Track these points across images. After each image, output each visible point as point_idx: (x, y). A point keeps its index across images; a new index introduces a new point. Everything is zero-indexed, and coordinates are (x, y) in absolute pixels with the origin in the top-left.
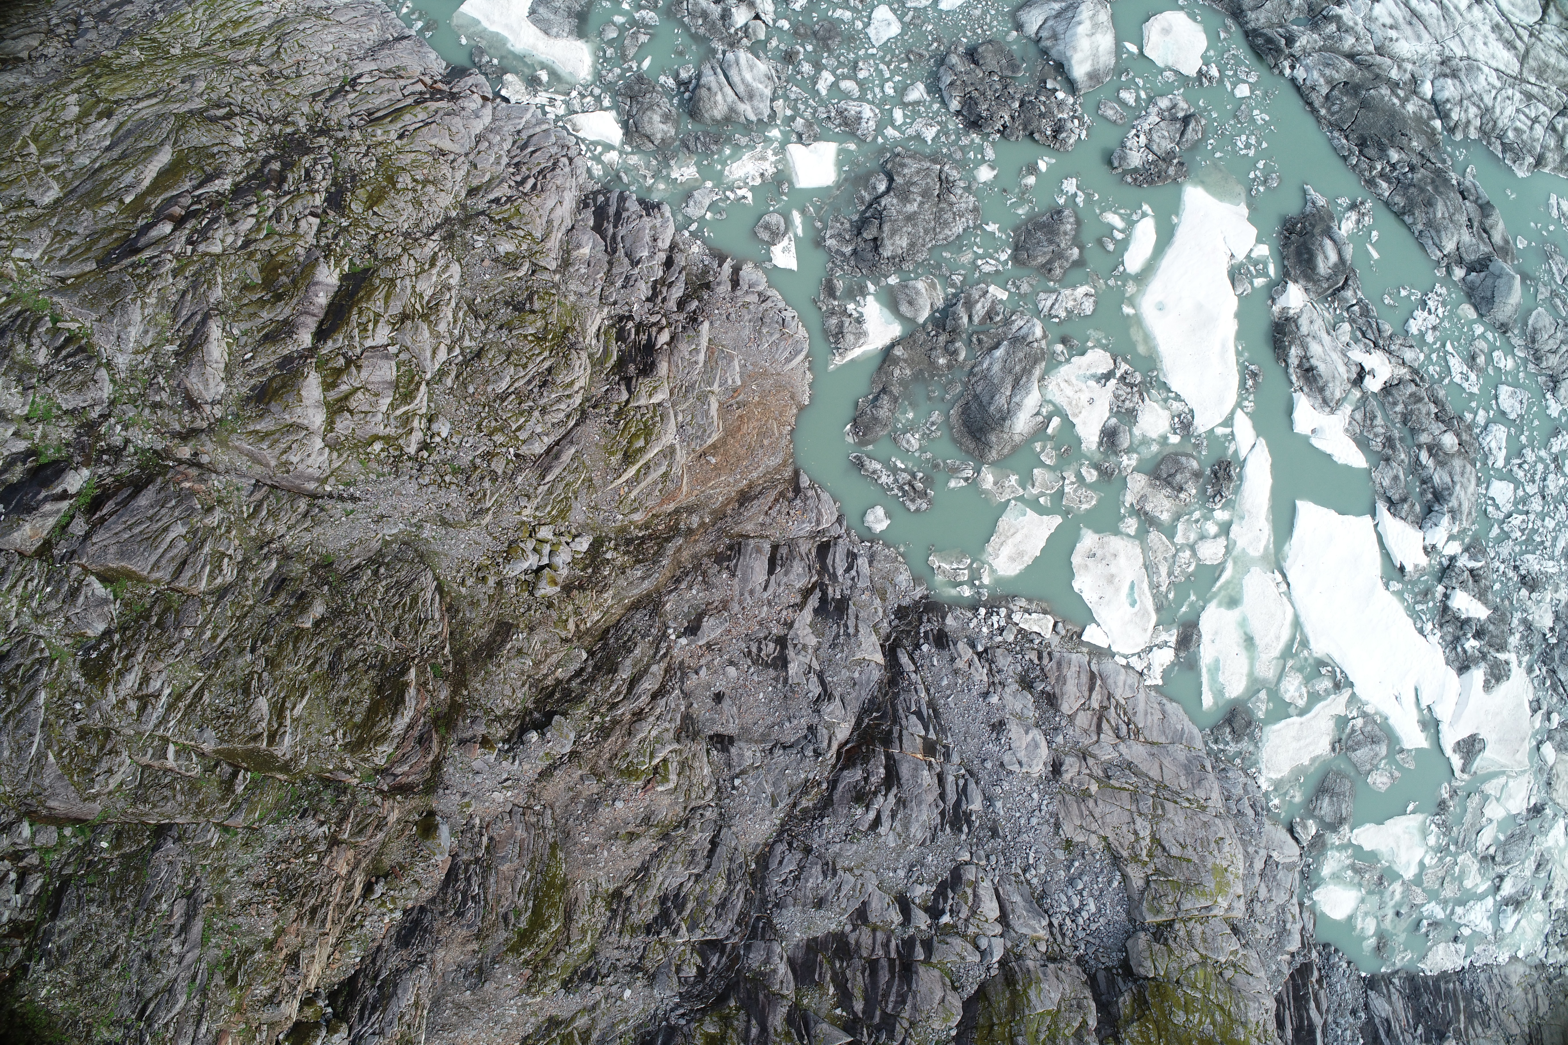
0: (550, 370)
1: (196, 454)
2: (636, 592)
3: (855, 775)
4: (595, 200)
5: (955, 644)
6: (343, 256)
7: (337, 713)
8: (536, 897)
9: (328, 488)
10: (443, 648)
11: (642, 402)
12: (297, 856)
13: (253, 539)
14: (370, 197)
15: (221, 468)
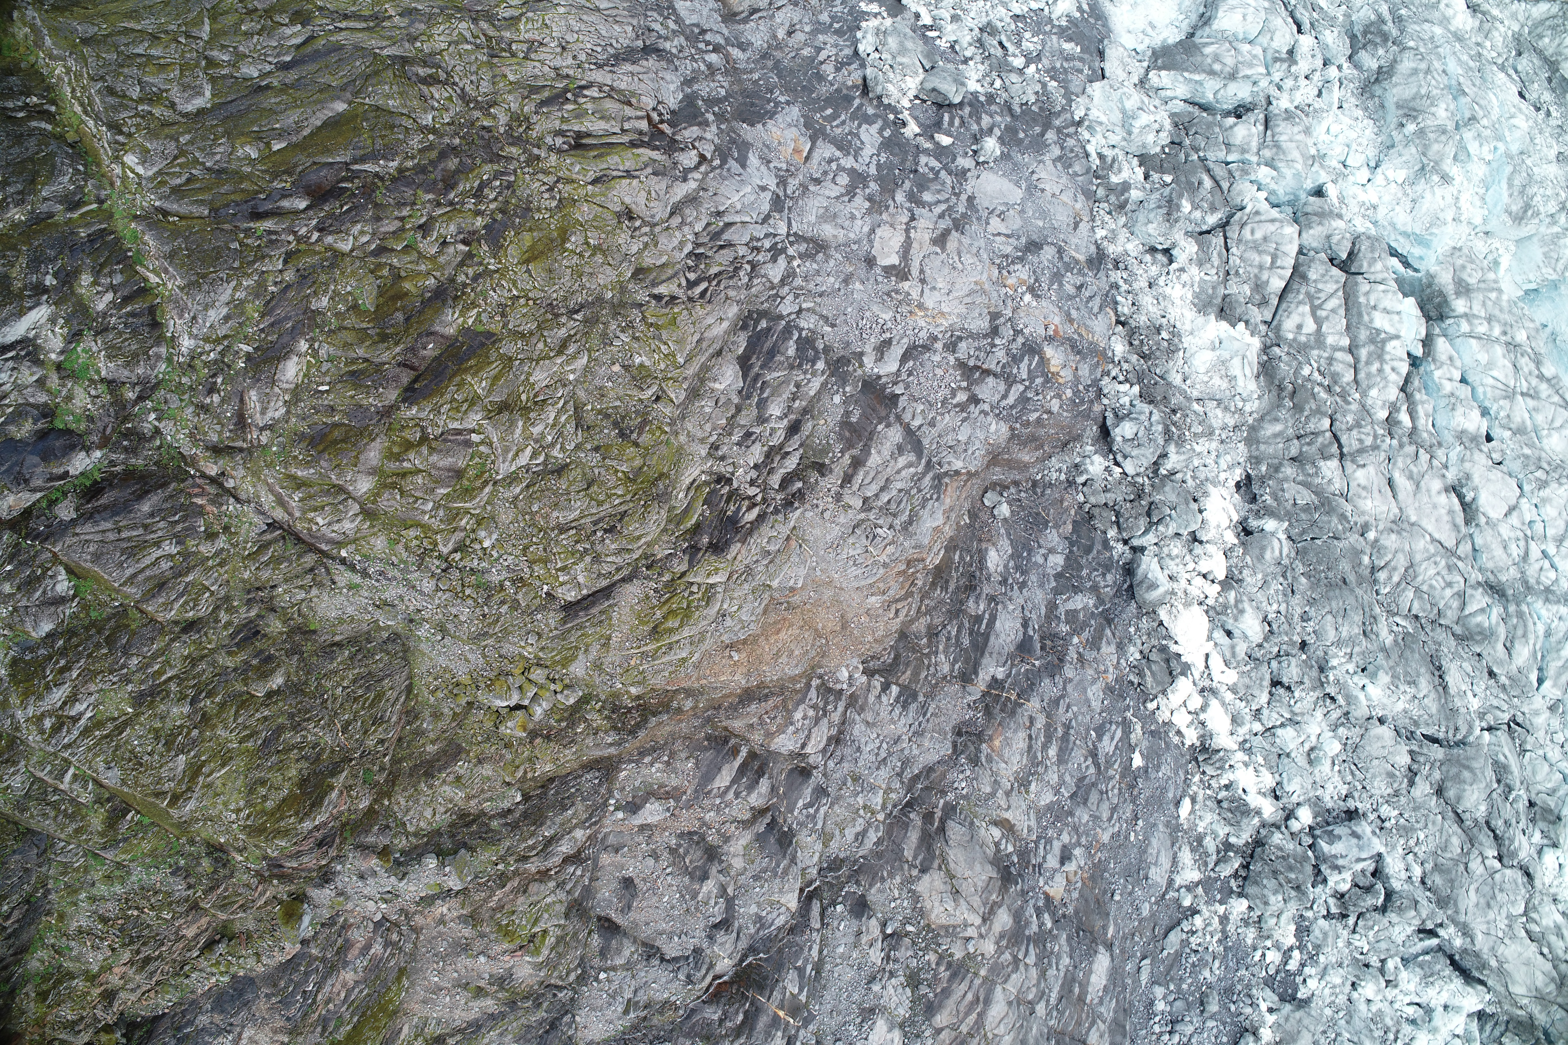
0: (624, 514)
1: (223, 474)
2: (598, 753)
3: (713, 1014)
4: (757, 322)
5: (869, 918)
6: (474, 305)
7: (251, 791)
8: (364, 1014)
9: (344, 553)
10: (385, 755)
11: (698, 580)
12: (153, 908)
13: (243, 581)
14: (532, 248)
15: (243, 496)
